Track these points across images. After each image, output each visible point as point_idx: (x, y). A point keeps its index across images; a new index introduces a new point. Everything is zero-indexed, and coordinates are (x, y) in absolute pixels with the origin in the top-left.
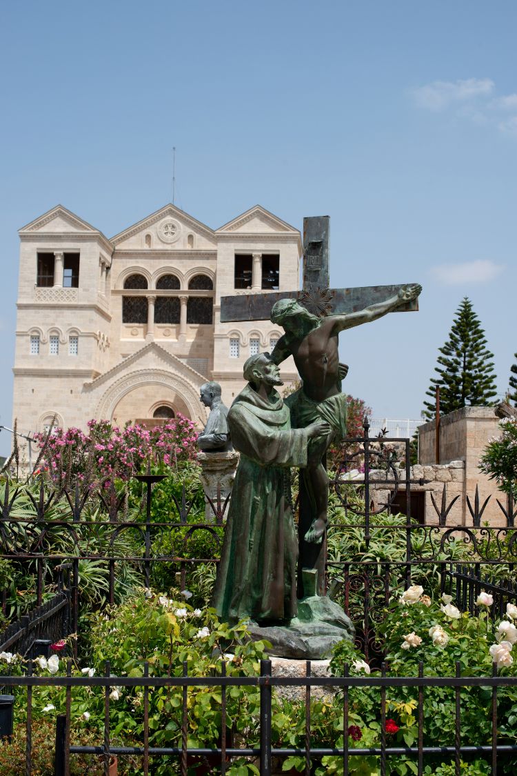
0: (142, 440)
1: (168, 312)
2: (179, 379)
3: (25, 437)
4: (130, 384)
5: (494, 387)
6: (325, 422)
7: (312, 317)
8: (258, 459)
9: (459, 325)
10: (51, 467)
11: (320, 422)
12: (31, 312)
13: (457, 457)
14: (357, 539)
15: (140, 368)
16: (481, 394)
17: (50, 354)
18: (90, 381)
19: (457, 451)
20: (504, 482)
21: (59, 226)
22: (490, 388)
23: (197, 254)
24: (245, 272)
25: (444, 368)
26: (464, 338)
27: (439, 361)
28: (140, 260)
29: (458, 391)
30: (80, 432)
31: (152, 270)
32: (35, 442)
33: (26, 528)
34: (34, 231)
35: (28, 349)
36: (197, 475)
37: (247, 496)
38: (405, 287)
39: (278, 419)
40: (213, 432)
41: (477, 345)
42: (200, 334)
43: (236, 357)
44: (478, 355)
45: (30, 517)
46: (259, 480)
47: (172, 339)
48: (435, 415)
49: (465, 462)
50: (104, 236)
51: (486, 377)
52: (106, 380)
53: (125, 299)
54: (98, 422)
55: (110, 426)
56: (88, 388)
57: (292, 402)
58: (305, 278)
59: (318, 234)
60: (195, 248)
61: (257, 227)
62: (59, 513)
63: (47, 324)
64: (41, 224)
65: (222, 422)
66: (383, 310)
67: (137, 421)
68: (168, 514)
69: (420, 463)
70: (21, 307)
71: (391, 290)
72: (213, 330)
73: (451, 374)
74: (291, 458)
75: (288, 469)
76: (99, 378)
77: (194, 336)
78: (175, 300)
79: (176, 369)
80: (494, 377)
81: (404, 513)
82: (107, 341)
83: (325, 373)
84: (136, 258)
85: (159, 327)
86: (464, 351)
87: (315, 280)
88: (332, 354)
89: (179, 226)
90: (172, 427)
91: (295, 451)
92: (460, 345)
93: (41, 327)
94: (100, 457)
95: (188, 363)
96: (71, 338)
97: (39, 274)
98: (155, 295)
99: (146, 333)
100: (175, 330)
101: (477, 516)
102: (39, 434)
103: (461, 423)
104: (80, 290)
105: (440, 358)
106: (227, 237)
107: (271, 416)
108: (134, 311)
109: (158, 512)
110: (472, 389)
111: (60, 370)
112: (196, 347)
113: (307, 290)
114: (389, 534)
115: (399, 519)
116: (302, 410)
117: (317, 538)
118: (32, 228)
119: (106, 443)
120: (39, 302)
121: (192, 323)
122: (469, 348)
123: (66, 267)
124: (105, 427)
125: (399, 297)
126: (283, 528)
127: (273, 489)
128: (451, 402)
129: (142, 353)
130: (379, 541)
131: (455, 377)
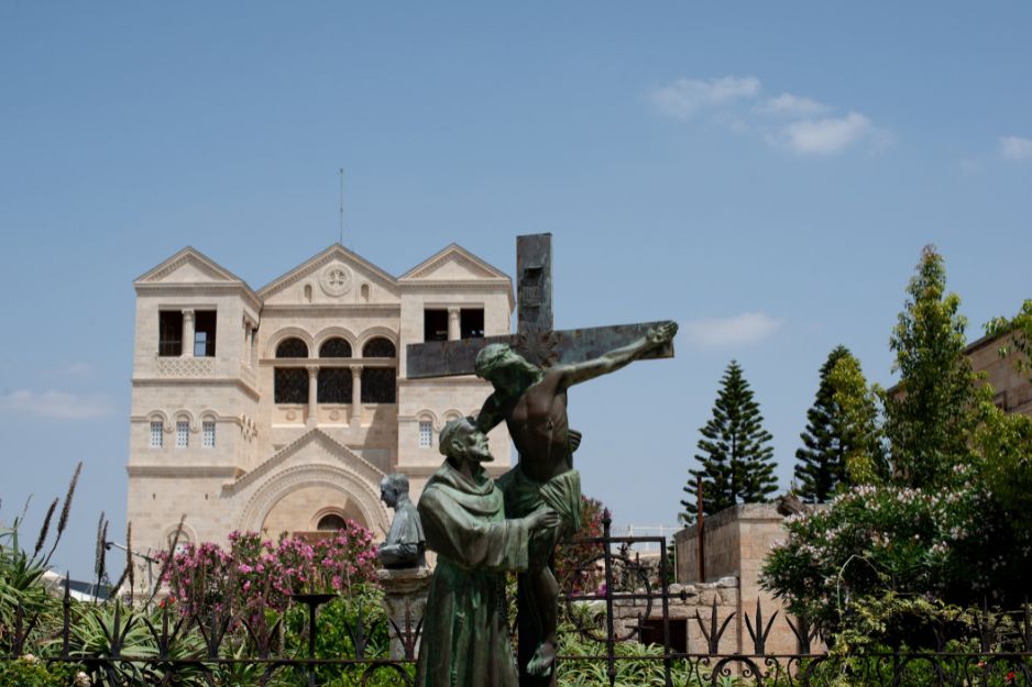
0: (303, 558)
1: (335, 388)
2: (352, 477)
3: (143, 557)
4: (285, 486)
5: (775, 479)
6: (551, 510)
7: (531, 367)
8: (461, 561)
9: (726, 397)
10: (179, 597)
11: (544, 510)
12: (152, 390)
13: (728, 572)
14: (597, 679)
15: (299, 463)
16: (757, 489)
17: (177, 445)
18: (231, 481)
19: (729, 564)
20: (792, 601)
21: (189, 275)
22: (768, 480)
23: (374, 310)
24: (438, 333)
25: (707, 455)
26: (733, 414)
27: (700, 447)
28: (297, 319)
29: (726, 486)
30: (217, 547)
31: (315, 332)
32: (157, 562)
33: (143, 671)
34: (156, 281)
35: (147, 440)
36: (378, 602)
37: (447, 612)
38: (655, 326)
39: (487, 507)
40: (399, 542)
41: (751, 424)
42: (378, 417)
43: (428, 446)
44: (752, 437)
45: (149, 655)
46: (463, 591)
47: (342, 425)
48: (697, 518)
49: (738, 579)
50: (249, 288)
51: (764, 465)
52: (253, 481)
53: (278, 371)
54: (243, 534)
55: (259, 540)
56: (229, 491)
57: (505, 484)
58: (521, 317)
59: (537, 258)
60: (371, 302)
61: (454, 273)
62: (189, 651)
63: (173, 407)
64: (164, 273)
65: (410, 528)
66: (626, 357)
67: (295, 534)
68: (340, 656)
69: (678, 582)
70: (137, 383)
71: (635, 331)
72: (397, 411)
73: (716, 463)
74: (506, 560)
75: (502, 575)
76: (243, 478)
77: (372, 419)
78: (345, 372)
79: (348, 464)
80: (774, 465)
81: (660, 642)
82: (254, 428)
83: (550, 442)
84: (292, 316)
85: (324, 408)
86: (733, 432)
87: (534, 319)
88: (558, 418)
89: (348, 272)
90: (343, 539)
91: (511, 549)
92: (728, 424)
93: (165, 411)
94: (245, 582)
95: (363, 456)
96: (205, 424)
97: (161, 338)
98: (318, 366)
99: (306, 416)
100: (345, 412)
101: (759, 641)
102: (163, 552)
103: (732, 526)
104: (216, 361)
105: (701, 442)
106: (414, 286)
107: (478, 503)
108: (290, 388)
109: (325, 653)
110: (746, 483)
111: (191, 468)
112: (374, 433)
113: (523, 333)
114: (641, 672)
115: (655, 650)
116: (519, 494)
117: (544, 669)
118: (152, 278)
119: (254, 564)
120: (162, 377)
121: (368, 402)
122: (739, 428)
123: (198, 329)
124: (252, 540)
125: (648, 338)
126: (498, 656)
127: (482, 601)
128: (718, 500)
129: (301, 443)
130: (627, 681)
131: (721, 467)
